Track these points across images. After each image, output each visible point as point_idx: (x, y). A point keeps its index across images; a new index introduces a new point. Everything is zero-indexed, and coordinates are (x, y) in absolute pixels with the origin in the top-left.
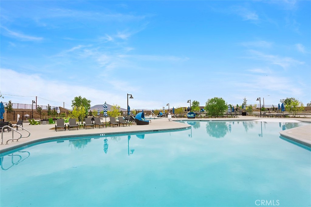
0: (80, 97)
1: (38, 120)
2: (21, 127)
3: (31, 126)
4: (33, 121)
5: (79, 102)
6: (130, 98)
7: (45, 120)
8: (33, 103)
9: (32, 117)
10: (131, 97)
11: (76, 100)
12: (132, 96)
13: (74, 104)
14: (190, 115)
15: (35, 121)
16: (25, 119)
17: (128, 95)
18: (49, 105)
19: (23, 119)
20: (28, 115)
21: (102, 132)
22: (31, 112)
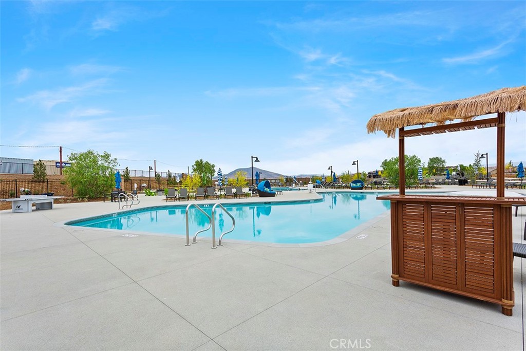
0: (201, 160)
1: (154, 191)
2: (136, 197)
3: (147, 197)
4: (149, 192)
5: (201, 167)
6: (255, 161)
7: (161, 191)
8: (150, 169)
9: (149, 187)
10: (257, 160)
11: (196, 165)
12: (259, 159)
13: (195, 170)
14: (354, 185)
15: (151, 191)
16: (143, 190)
17: (252, 157)
18: (169, 171)
19: (140, 188)
20: (145, 185)
21: (207, 203)
22: (149, 180)
